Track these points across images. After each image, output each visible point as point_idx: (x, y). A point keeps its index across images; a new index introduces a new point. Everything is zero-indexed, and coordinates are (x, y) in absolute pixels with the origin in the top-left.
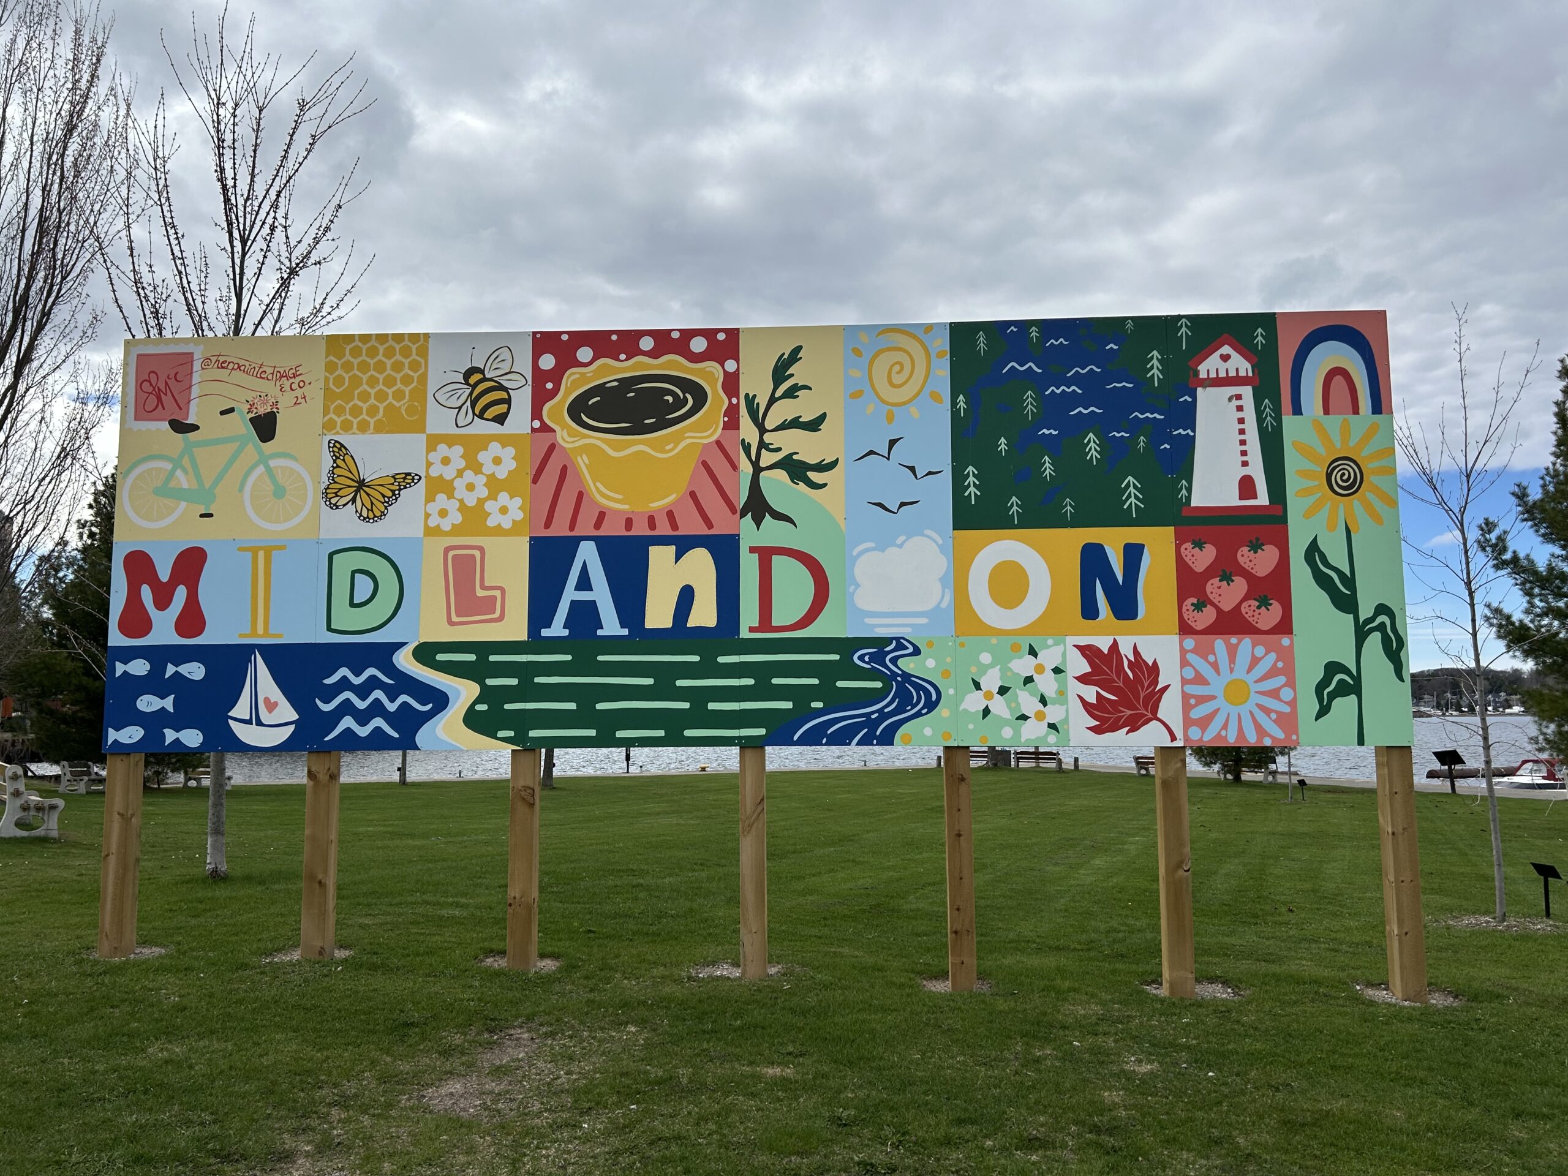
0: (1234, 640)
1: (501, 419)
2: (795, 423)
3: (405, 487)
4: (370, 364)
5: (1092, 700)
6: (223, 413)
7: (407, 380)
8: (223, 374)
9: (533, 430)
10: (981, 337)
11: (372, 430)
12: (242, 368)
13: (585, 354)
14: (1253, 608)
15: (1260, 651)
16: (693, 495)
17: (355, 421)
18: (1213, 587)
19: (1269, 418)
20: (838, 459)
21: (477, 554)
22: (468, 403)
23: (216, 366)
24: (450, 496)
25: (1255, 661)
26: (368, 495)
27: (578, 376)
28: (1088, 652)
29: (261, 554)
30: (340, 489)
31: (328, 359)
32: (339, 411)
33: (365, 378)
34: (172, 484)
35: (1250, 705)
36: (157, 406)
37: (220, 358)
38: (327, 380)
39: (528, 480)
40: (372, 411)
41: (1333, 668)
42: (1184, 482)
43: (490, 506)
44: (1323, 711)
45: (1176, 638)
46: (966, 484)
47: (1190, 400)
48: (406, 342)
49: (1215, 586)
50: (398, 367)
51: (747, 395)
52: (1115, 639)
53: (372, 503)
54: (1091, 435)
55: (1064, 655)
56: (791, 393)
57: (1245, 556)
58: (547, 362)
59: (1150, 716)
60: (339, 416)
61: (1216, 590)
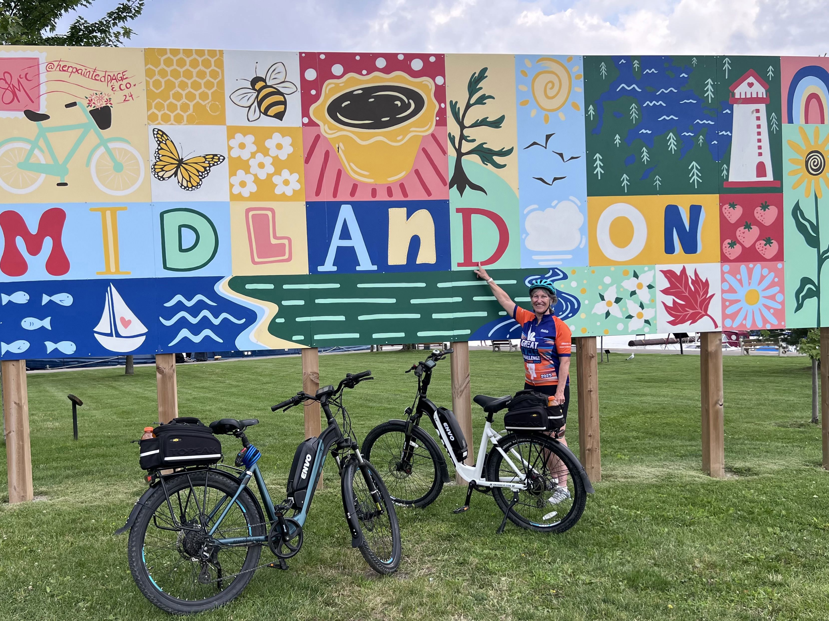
0: (751, 265)
1: (280, 116)
2: (484, 122)
3: (214, 165)
4: (180, 72)
5: (670, 304)
6: (68, 106)
7: (209, 85)
8: (64, 75)
9: (304, 124)
10: (603, 66)
11: (185, 122)
12: (80, 71)
13: (337, 69)
14: (762, 245)
15: (765, 271)
16: (417, 172)
17: (172, 115)
18: (740, 231)
19: (774, 125)
20: (513, 148)
21: (270, 214)
22: (256, 103)
23: (58, 69)
24: (247, 172)
25: (763, 278)
26: (186, 170)
27: (333, 85)
28: (669, 274)
29: (108, 213)
30: (165, 166)
31: (148, 67)
32: (159, 107)
33: (177, 82)
34: (32, 160)
35: (759, 304)
36: (13, 100)
37: (61, 63)
38: (147, 83)
39: (302, 161)
40: (185, 108)
41: (805, 281)
42: (725, 166)
43: (276, 179)
44: (799, 307)
45: (719, 264)
46: (595, 165)
47: (729, 112)
48: (206, 56)
49: (741, 232)
50: (201, 75)
51: (451, 102)
52: (684, 267)
53: (190, 176)
54: (671, 134)
55: (654, 277)
56: (481, 101)
57: (758, 213)
58: (311, 75)
59: (703, 313)
60: (159, 111)
61: (742, 235)
